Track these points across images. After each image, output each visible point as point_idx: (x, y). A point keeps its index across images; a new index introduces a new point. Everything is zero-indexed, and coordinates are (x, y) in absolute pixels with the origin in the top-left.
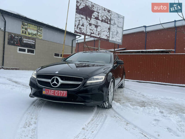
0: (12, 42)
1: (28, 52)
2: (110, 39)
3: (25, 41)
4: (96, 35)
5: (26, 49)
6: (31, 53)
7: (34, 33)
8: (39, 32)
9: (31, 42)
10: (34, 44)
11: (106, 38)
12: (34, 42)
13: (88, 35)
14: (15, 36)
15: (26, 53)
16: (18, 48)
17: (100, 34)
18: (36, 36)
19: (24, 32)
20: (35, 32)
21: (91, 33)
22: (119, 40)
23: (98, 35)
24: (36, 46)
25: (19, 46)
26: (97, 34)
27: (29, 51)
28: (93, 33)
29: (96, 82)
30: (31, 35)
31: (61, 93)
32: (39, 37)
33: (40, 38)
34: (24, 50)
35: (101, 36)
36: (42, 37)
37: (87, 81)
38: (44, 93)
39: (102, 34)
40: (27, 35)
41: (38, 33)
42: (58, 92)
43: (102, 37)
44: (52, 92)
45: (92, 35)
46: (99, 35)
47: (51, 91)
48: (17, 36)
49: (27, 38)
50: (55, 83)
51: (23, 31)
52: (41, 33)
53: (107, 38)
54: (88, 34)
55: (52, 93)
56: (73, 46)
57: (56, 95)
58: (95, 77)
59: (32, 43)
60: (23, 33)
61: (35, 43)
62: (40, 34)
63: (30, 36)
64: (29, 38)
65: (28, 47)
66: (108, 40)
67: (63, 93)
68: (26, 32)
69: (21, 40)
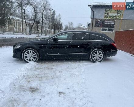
0: (97, 25)
3: (107, 23)
5: (107, 29)
7: (114, 15)
9: (111, 23)
16: (101, 28)
19: (106, 16)
30: (111, 18)
32: (118, 18)
40: (108, 18)
41: (118, 15)
52: (121, 14)
61: (114, 23)
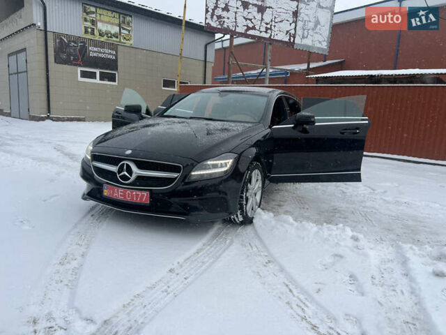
0: (64, 56)
1: (101, 79)
2: (296, 42)
3: (93, 52)
4: (261, 32)
5: (98, 72)
6: (109, 81)
7: (113, 32)
8: (124, 29)
9: (107, 54)
10: (114, 58)
11: (286, 39)
12: (114, 53)
13: (241, 35)
14: (69, 41)
15: (98, 80)
16: (79, 69)
17: (271, 29)
18: (118, 40)
19: (90, 30)
20: (115, 30)
21: (249, 28)
22: (320, 42)
23: (266, 32)
24: (120, 63)
25: (80, 66)
26: (263, 29)
27: (103, 77)
28: (254, 28)
29: (210, 174)
30: (105, 37)
31: (137, 195)
32: (125, 41)
33: (128, 43)
34: (93, 75)
35: (273, 34)
36: (131, 42)
37: (191, 171)
38: (105, 194)
39: (276, 29)
40: (97, 38)
41: (122, 31)
42: (132, 192)
43: (276, 38)
44: (121, 192)
45: (251, 32)
46: (269, 31)
47: (118, 191)
48: (74, 42)
49: (96, 44)
50: (125, 175)
51: (86, 29)
52: (129, 31)
53: (290, 39)
54: (238, 30)
55: (121, 195)
56: (207, 60)
57: (129, 199)
58: (209, 162)
59: (110, 57)
60: (86, 32)
61: (116, 56)
62: (127, 33)
63: (102, 39)
64: (102, 45)
65: (101, 68)
66: (290, 44)
67: (142, 196)
68: (93, 30)
69: (84, 50)
